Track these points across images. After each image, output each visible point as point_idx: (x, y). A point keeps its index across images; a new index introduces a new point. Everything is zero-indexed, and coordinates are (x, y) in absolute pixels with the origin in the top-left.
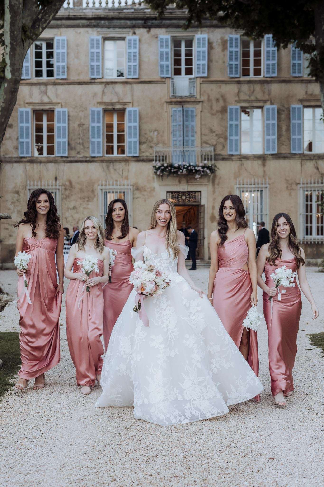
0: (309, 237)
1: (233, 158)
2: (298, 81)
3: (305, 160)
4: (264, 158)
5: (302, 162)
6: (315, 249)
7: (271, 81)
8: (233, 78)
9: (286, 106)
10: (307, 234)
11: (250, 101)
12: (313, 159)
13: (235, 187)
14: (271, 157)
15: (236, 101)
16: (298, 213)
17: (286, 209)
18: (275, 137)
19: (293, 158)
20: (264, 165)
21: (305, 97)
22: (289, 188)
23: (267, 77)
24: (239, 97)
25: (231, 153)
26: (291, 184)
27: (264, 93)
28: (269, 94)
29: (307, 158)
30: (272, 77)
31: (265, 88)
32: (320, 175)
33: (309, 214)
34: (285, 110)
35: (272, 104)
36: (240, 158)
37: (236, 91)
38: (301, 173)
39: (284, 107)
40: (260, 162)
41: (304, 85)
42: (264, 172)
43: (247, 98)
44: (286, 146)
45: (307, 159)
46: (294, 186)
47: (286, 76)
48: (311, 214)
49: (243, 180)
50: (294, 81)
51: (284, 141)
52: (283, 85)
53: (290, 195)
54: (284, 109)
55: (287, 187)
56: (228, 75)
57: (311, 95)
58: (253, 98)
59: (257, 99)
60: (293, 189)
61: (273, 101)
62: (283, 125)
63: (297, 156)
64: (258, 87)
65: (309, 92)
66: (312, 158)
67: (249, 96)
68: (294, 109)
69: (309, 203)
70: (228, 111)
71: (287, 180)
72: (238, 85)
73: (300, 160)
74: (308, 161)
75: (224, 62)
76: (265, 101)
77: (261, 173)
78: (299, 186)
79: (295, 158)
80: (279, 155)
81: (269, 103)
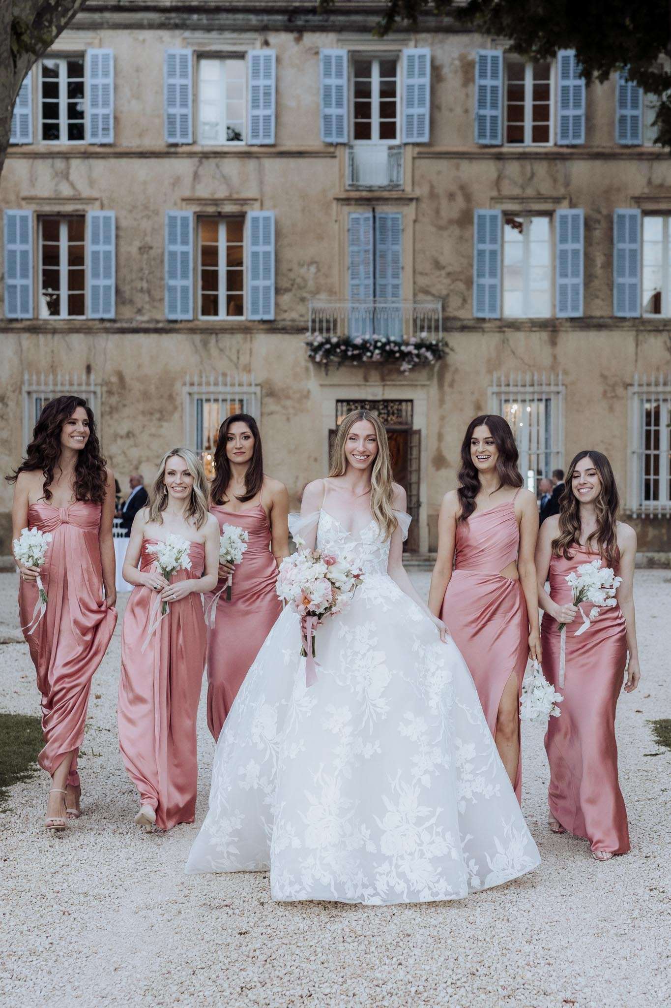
0: (652, 503)
1: (486, 325)
2: (630, 154)
3: (645, 333)
4: (554, 326)
5: (637, 335)
6: (664, 531)
7: (572, 154)
8: (486, 146)
9: (605, 212)
10: (647, 498)
11: (523, 199)
12: (663, 330)
13: (490, 390)
14: (568, 324)
15: (492, 199)
16: (629, 451)
17: (602, 442)
18: (580, 280)
19: (617, 327)
20: (553, 343)
21: (646, 190)
22: (609, 395)
23: (562, 146)
24: (499, 190)
25: (481, 315)
26: (613, 387)
27: (555, 181)
28: (567, 185)
29: (650, 328)
30: (574, 146)
31: (557, 171)
33: (652, 452)
34: (603, 220)
35: (572, 205)
36: (500, 327)
37: (494, 175)
38: (636, 361)
39: (600, 212)
40: (545, 335)
41: (645, 165)
42: (555, 357)
43: (517, 191)
44: (603, 300)
45: (650, 331)
46: (620, 391)
47: (604, 145)
48: (656, 452)
49: (507, 376)
50: (622, 154)
51: (599, 290)
52: (598, 164)
53: (611, 409)
54: (599, 217)
55: (605, 392)
56: (476, 141)
57: (661, 186)
58: (530, 192)
59: (539, 194)
60: (616, 396)
61: (574, 201)
62: (598, 254)
63: (627, 323)
64: (541, 168)
65: (657, 181)
66: (661, 328)
67: (523, 188)
68: (622, 217)
69: (653, 428)
70: (476, 220)
71: (604, 377)
72: (497, 162)
73: (634, 333)
74: (652, 334)
75: (466, 111)
76: (557, 200)
77: (547, 361)
78: (631, 390)
79: (623, 327)
80: (588, 320)
81: (566, 203)
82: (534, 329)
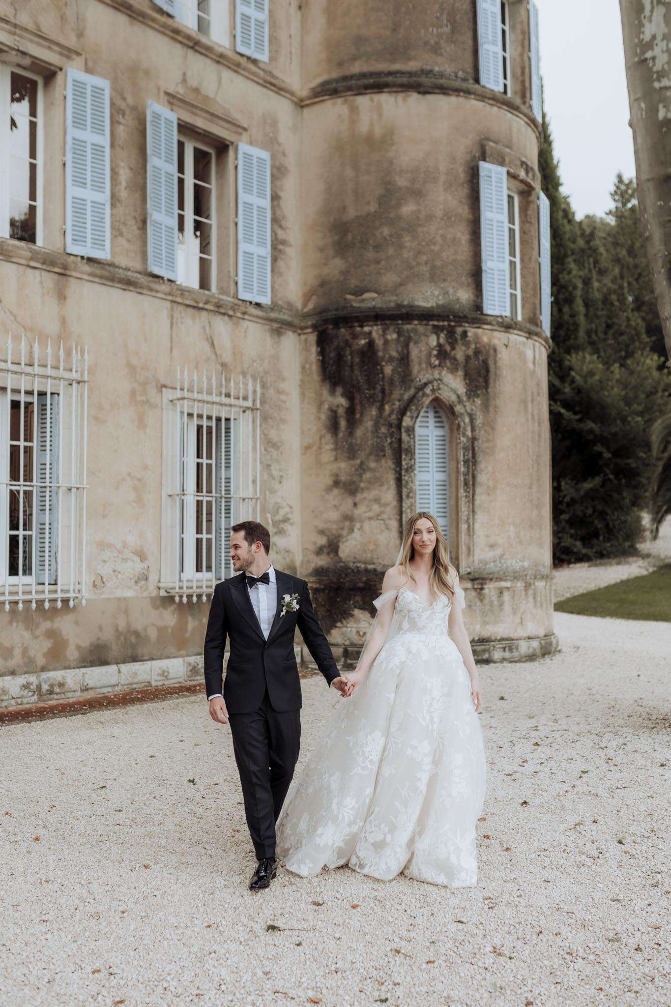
2: (162, 25)
3: (181, 308)
4: (65, 267)
5: (172, 309)
9: (130, 100)
11: (15, 26)
12: (202, 309)
14: (87, 268)
16: (164, 495)
17: (129, 475)
18: (104, 197)
19: (151, 290)
20: (62, 297)
21: (181, 90)
22: (139, 398)
26: (144, 386)
27: (63, 19)
28: (80, 35)
29: (187, 302)
32: (219, 367)
34: (128, 112)
35: (88, 70)
38: (171, 349)
39: (124, 99)
40: (49, 280)
41: (178, 50)
42: (63, 321)
44: (129, 241)
45: (188, 306)
46: (152, 392)
50: (154, 20)
51: (125, 224)
53: (141, 424)
55: (133, 393)
57: (198, 90)
58: (25, 19)
59: (40, 30)
60: (148, 402)
61: (90, 64)
62: (122, 164)
63: (163, 287)
65: (193, 82)
66: (201, 305)
67: (15, 7)
68: (157, 117)
71: (132, 368)
73: (170, 305)
74: (190, 310)
76: (69, 53)
77: (52, 328)
78: (168, 394)
79: (157, 291)
80: (111, 269)
81: (79, 61)
82: (33, 264)
